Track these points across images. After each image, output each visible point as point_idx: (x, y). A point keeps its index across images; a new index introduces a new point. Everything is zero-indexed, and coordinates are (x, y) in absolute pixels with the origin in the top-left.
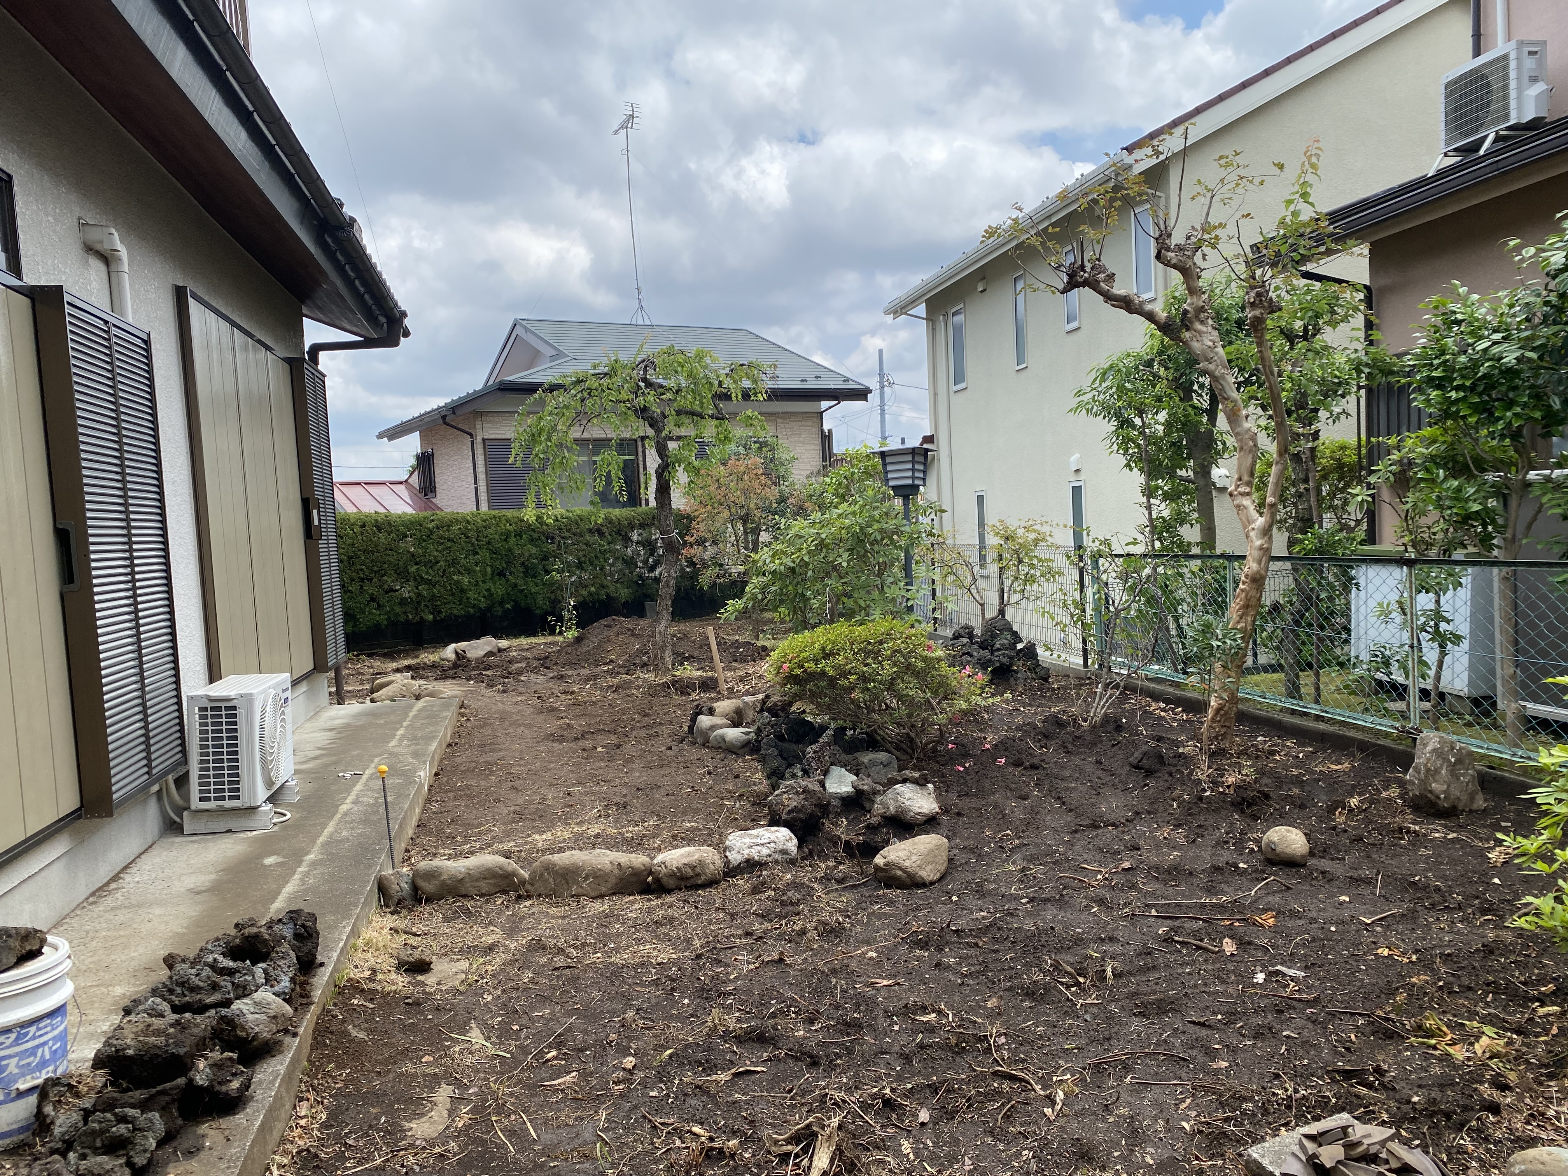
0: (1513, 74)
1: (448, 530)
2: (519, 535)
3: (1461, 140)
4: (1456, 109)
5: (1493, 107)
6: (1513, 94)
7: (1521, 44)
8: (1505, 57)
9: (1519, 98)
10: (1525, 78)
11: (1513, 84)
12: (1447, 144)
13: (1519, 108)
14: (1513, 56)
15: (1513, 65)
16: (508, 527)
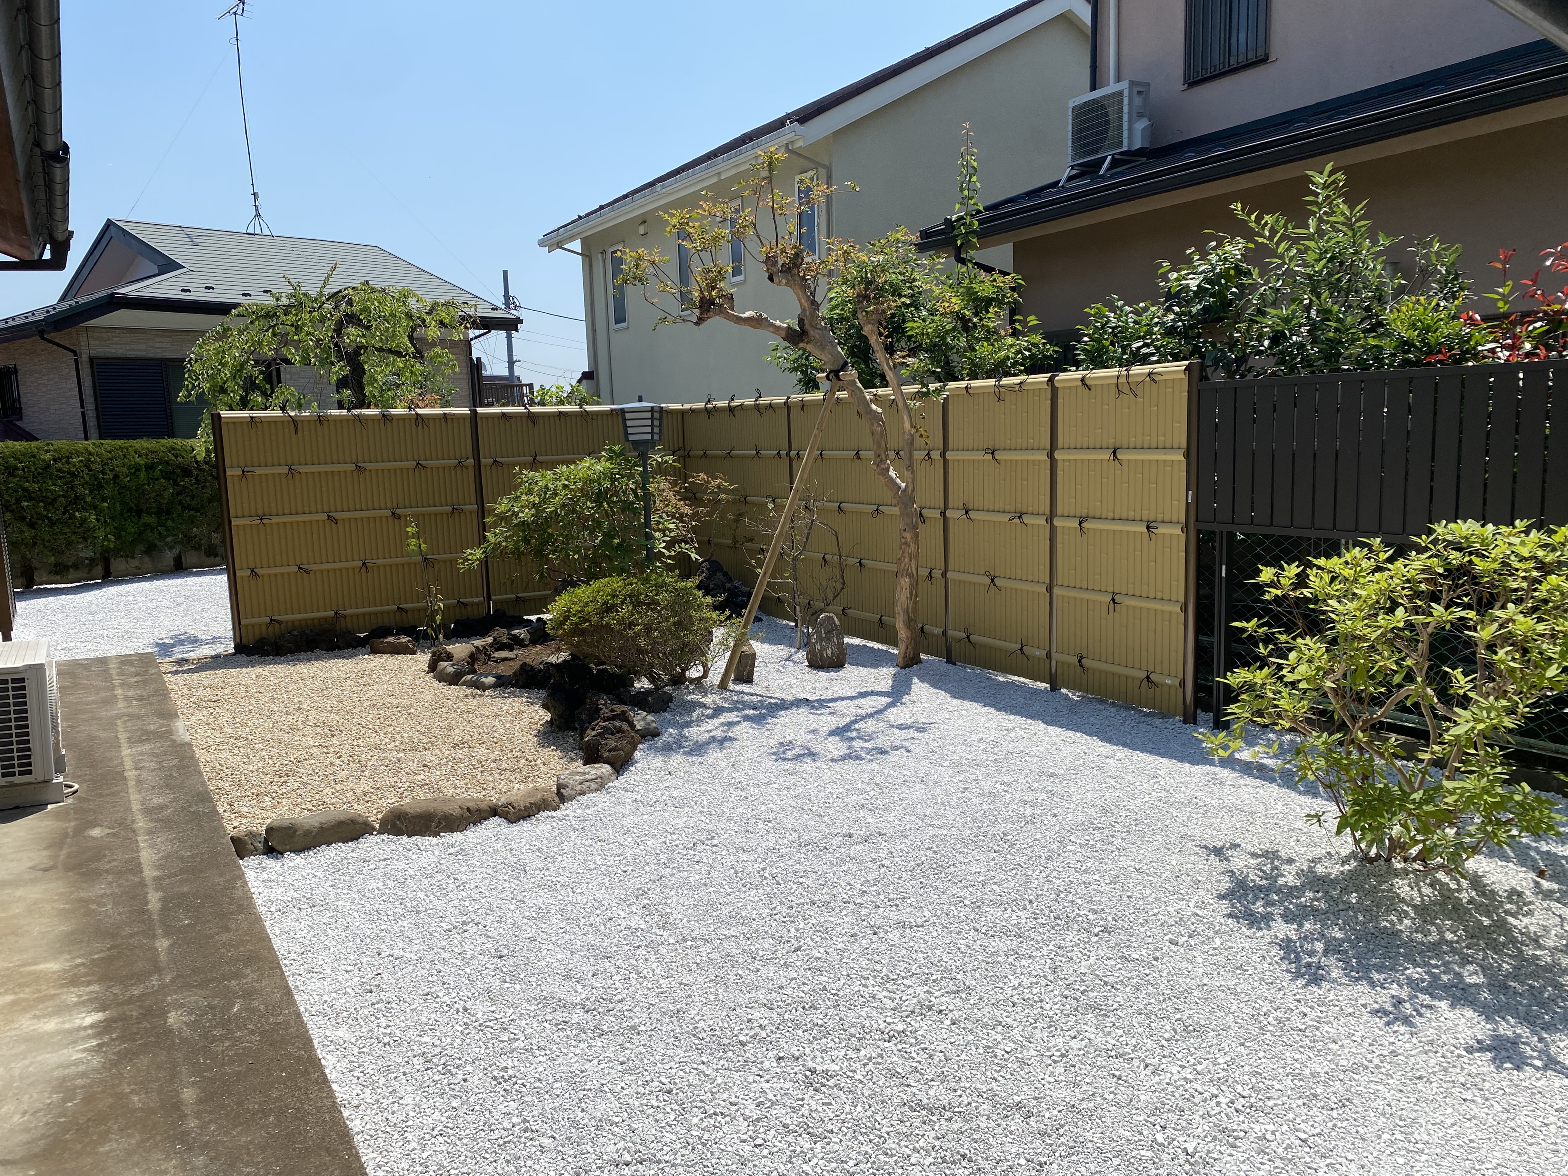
0: (1126, 109)
1: (68, 463)
2: (150, 467)
3: (1084, 157)
4: (1081, 131)
5: (1110, 134)
6: (1125, 126)
7: (1132, 84)
8: (1120, 93)
9: (1130, 129)
10: (1135, 115)
11: (1125, 118)
12: (1073, 160)
13: (1130, 138)
14: (1126, 93)
15: (1126, 101)
16: (138, 460)
